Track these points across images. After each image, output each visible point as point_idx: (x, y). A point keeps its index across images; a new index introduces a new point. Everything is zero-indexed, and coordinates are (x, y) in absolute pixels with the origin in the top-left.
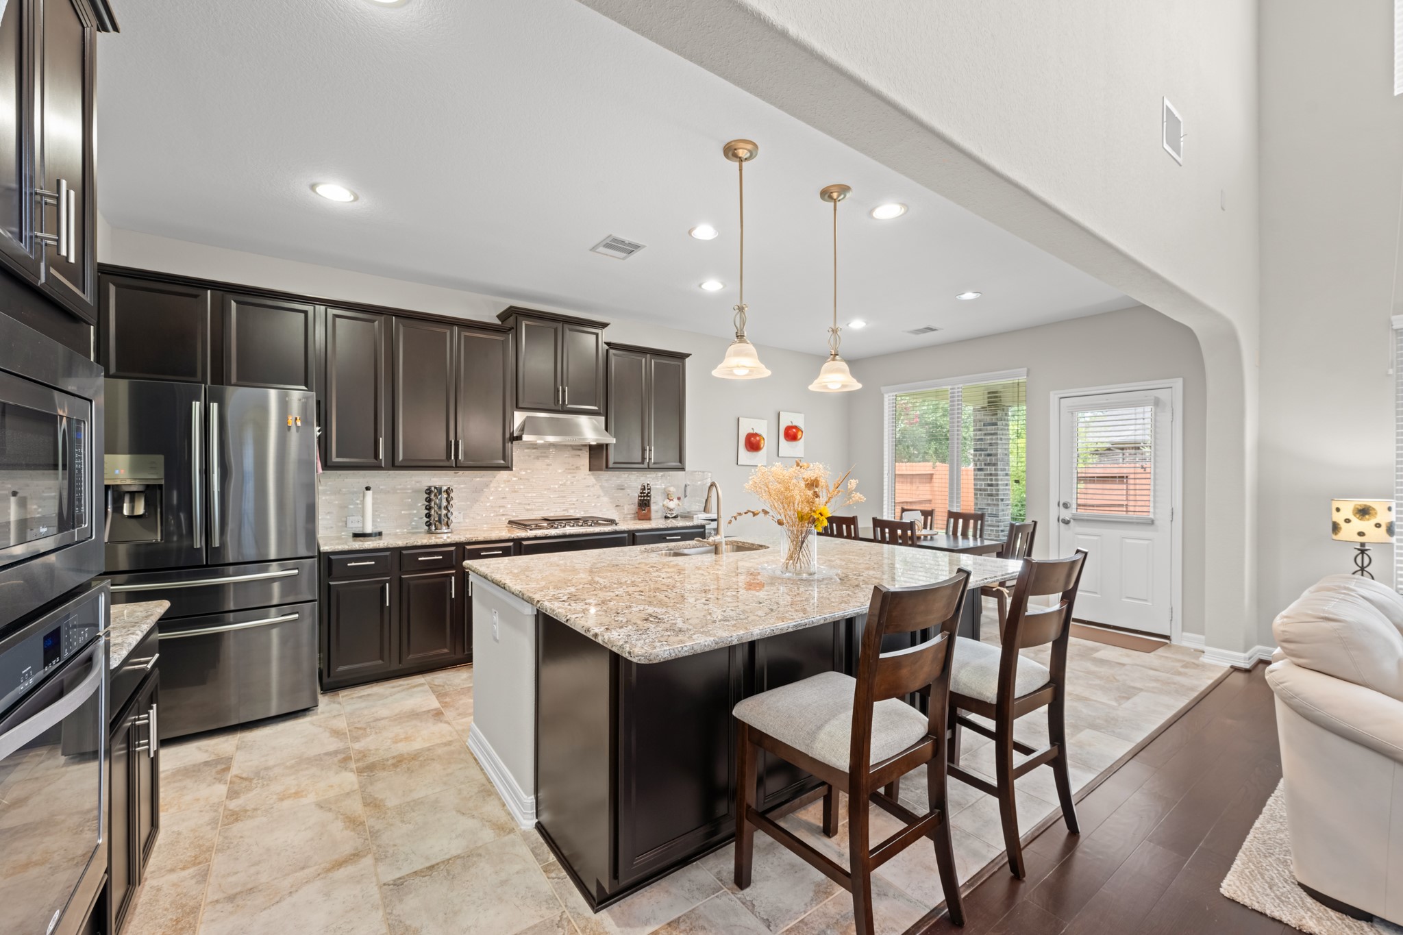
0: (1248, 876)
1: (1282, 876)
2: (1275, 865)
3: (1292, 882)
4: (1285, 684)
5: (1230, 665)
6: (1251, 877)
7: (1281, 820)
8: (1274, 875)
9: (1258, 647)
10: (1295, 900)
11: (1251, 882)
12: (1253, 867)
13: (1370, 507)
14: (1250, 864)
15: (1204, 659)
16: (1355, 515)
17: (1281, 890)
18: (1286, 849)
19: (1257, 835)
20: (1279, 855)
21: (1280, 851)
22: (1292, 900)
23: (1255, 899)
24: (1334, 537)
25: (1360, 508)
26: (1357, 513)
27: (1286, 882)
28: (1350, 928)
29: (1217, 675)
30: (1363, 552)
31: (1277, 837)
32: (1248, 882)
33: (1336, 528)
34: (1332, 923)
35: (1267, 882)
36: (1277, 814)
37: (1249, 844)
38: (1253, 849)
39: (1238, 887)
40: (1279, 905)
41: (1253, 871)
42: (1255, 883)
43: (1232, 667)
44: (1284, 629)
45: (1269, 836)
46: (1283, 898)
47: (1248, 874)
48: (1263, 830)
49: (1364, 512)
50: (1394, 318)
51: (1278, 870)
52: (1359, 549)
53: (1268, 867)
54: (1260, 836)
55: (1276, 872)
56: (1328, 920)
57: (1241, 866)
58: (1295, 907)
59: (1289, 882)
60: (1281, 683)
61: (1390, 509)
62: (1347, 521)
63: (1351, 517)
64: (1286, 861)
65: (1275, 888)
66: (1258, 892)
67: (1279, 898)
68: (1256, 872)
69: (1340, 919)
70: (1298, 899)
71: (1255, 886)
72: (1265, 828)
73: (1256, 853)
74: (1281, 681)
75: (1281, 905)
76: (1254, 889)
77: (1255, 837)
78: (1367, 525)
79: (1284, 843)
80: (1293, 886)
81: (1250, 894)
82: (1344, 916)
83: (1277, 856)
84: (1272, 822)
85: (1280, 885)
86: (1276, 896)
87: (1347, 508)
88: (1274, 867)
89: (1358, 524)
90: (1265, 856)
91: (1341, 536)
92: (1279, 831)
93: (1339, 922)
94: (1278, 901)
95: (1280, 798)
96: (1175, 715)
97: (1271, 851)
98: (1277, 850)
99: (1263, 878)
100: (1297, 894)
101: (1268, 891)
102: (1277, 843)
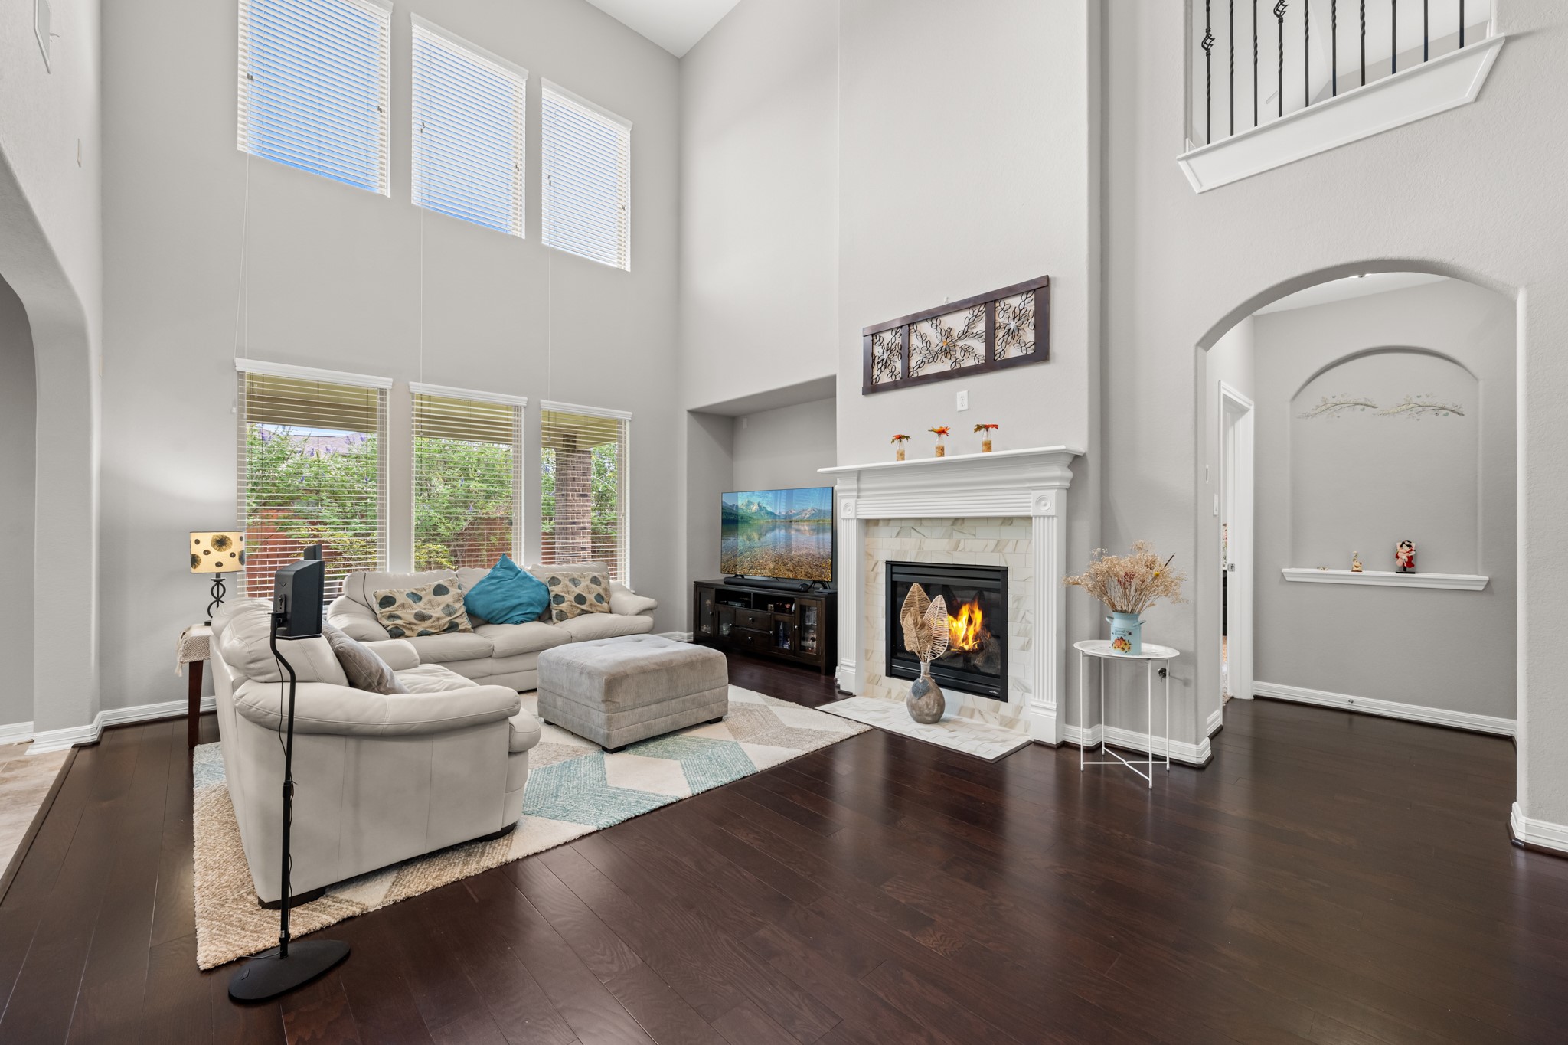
0: (219, 935)
1: (247, 912)
2: (235, 907)
3: (257, 910)
4: (257, 705)
5: (72, 745)
6: (221, 933)
7: (217, 865)
8: (241, 916)
9: (101, 714)
10: (268, 923)
11: (225, 937)
12: (218, 923)
13: (227, 537)
14: (214, 922)
15: (32, 751)
16: (213, 546)
17: (253, 924)
18: (236, 886)
19: (203, 894)
20: (233, 895)
21: (231, 892)
22: (265, 924)
23: (237, 948)
24: (193, 570)
25: (218, 539)
26: (215, 544)
27: (252, 914)
28: (315, 910)
29: (61, 762)
30: (218, 582)
31: (223, 882)
32: (222, 939)
33: (195, 560)
34: (303, 917)
35: (238, 927)
36: (211, 862)
37: (201, 906)
38: (208, 908)
39: (216, 951)
40: (259, 937)
41: (220, 926)
42: (228, 936)
43: (74, 747)
44: (250, 650)
45: (215, 886)
46: (259, 929)
47: (218, 932)
48: (206, 885)
49: (221, 543)
50: (237, 360)
51: (241, 909)
52: (214, 580)
53: (231, 913)
54: (207, 891)
55: (240, 912)
56: (299, 917)
57: (206, 930)
58: (272, 928)
59: (255, 912)
60: (255, 704)
61: (241, 539)
62: (207, 552)
63: (210, 548)
64: (242, 897)
65: (247, 926)
66: (236, 941)
67: (256, 932)
68: (223, 925)
69: (305, 909)
70: (270, 920)
71: (229, 938)
72: (207, 882)
73: (213, 909)
74: (255, 701)
75: (261, 936)
76: (230, 941)
77: (203, 896)
78: (222, 555)
79: (231, 882)
80: (259, 912)
81: (230, 948)
82: (307, 905)
83: (232, 898)
84: (210, 872)
85: (250, 920)
86: (252, 932)
87: (207, 540)
88: (235, 909)
89: (217, 555)
90: (222, 906)
91: (201, 568)
92: (221, 875)
93: (306, 912)
94: (255, 935)
95: (204, 847)
96: (30, 830)
97: (224, 898)
98: (229, 893)
99: (232, 925)
100: (266, 917)
101: (243, 933)
102: (225, 887)
